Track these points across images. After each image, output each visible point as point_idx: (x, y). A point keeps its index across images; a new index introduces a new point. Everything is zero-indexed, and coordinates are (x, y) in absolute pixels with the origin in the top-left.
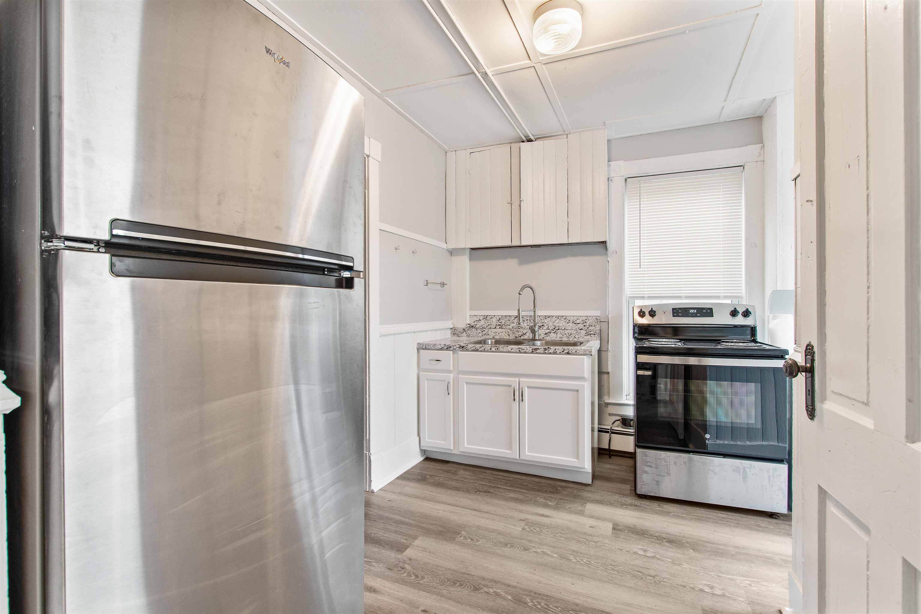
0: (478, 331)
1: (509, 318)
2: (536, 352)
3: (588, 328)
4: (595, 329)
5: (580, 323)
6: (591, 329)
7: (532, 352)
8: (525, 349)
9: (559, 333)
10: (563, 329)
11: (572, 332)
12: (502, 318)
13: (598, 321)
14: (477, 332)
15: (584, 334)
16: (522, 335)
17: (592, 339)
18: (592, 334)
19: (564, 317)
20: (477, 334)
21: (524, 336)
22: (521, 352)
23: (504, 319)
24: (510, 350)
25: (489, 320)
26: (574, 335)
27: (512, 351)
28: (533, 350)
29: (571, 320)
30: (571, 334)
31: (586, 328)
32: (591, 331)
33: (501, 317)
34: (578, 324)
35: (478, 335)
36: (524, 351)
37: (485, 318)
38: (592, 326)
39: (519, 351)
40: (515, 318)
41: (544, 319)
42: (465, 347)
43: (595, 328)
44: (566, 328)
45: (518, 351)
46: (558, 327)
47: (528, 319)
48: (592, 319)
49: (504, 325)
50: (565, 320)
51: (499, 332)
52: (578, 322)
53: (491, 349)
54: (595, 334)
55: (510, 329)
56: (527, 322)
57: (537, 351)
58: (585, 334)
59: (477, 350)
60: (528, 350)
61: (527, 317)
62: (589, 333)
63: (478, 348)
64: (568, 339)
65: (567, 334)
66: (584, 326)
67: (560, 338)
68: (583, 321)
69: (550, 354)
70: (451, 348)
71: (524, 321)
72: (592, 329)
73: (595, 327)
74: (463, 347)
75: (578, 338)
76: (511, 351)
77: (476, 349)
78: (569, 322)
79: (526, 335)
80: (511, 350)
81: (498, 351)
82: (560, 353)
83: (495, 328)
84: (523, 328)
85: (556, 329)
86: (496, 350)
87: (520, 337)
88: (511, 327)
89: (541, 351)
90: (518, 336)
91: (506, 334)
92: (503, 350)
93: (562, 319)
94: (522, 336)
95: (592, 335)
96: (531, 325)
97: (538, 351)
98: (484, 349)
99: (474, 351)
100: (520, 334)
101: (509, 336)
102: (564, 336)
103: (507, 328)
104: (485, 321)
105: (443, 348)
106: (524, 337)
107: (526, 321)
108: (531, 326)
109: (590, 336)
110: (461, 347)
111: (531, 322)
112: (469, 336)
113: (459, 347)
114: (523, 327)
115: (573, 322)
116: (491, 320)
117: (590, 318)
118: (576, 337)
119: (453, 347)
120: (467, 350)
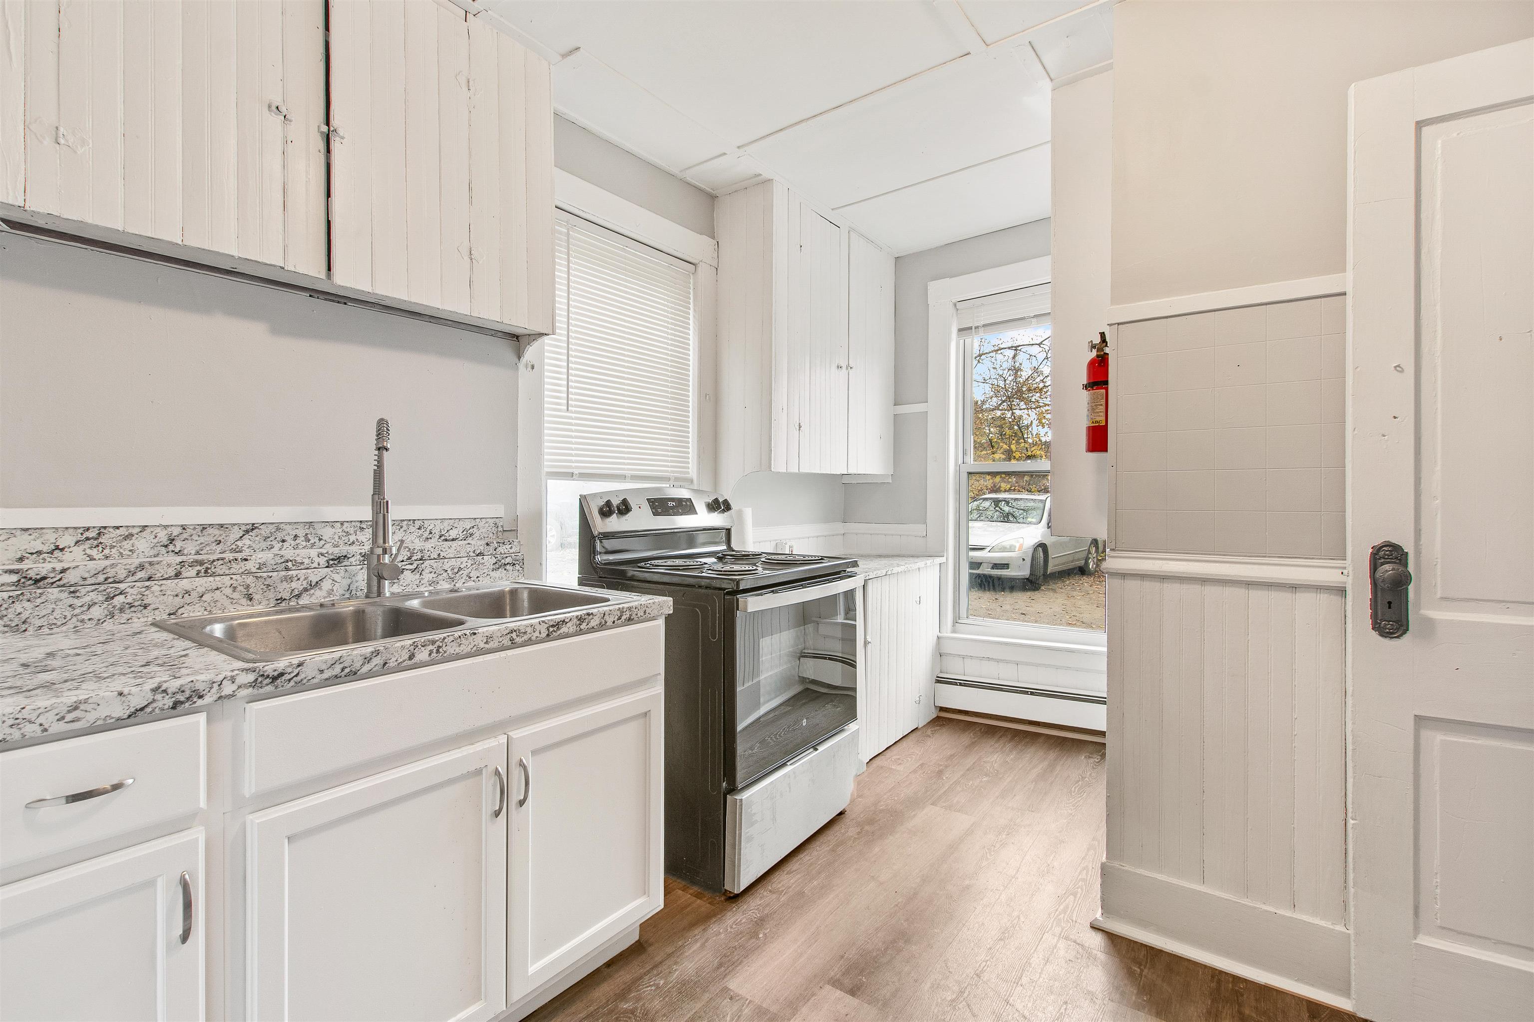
0: (87, 599)
1: (217, 532)
2: (559, 632)
3: (495, 550)
4: (511, 551)
5: (458, 536)
6: (503, 553)
7: (548, 635)
8: (529, 630)
9: (427, 571)
10: (435, 559)
11: (462, 563)
12: (185, 536)
13: (499, 530)
14: (78, 603)
15: (492, 567)
16: (306, 590)
17: (508, 575)
18: (508, 563)
19: (418, 524)
20: (77, 611)
21: (312, 591)
22: (515, 643)
23: (195, 537)
24: (482, 645)
25: (112, 547)
26: (466, 572)
27: (491, 645)
28: (551, 629)
29: (436, 531)
30: (460, 569)
31: (491, 548)
32: (506, 557)
33: (179, 530)
34: (453, 540)
35: (83, 617)
36: (526, 637)
37: (88, 539)
38: (504, 543)
39: (512, 640)
40: (247, 532)
41: (355, 532)
42: (287, 677)
43: (511, 548)
44: (442, 554)
45: (506, 642)
46: (421, 551)
47: (301, 533)
48: (487, 525)
49: (221, 562)
50: (421, 532)
51: (201, 590)
52: (453, 534)
53: (411, 657)
54: (514, 564)
55: (248, 573)
56: (293, 543)
57: (561, 631)
58: (494, 567)
59: (353, 675)
60: (537, 634)
61: (295, 526)
62: (503, 561)
63: (357, 665)
64: (453, 583)
65: (449, 570)
66: (488, 544)
67: (430, 585)
68: (465, 532)
69: (592, 630)
70: (201, 697)
71: (283, 541)
72: (506, 550)
73: (510, 546)
74: (275, 679)
75: (478, 577)
76: (487, 646)
77: (347, 670)
78: (431, 536)
79: (320, 589)
80: (486, 643)
81: (439, 657)
82: (614, 622)
83: (178, 575)
84: (302, 567)
85: (413, 558)
86: (434, 655)
87: (298, 596)
88: (251, 566)
89: (571, 628)
90: (286, 595)
91: (236, 595)
92: (458, 650)
93: (412, 529)
94: (304, 595)
95: (508, 567)
96: (332, 554)
97: (564, 629)
98: (385, 664)
99: (335, 680)
100: (297, 586)
101: (251, 599)
102: (440, 577)
103: (232, 571)
104: (94, 553)
105: (149, 710)
106: (311, 595)
107: (290, 540)
108: (332, 557)
109: (505, 570)
110: (268, 681)
111: (312, 541)
112: (24, 627)
113: (254, 684)
114: (302, 563)
115: (440, 537)
116: (129, 547)
117: (481, 524)
118: (471, 575)
119: (214, 690)
120: (301, 686)
